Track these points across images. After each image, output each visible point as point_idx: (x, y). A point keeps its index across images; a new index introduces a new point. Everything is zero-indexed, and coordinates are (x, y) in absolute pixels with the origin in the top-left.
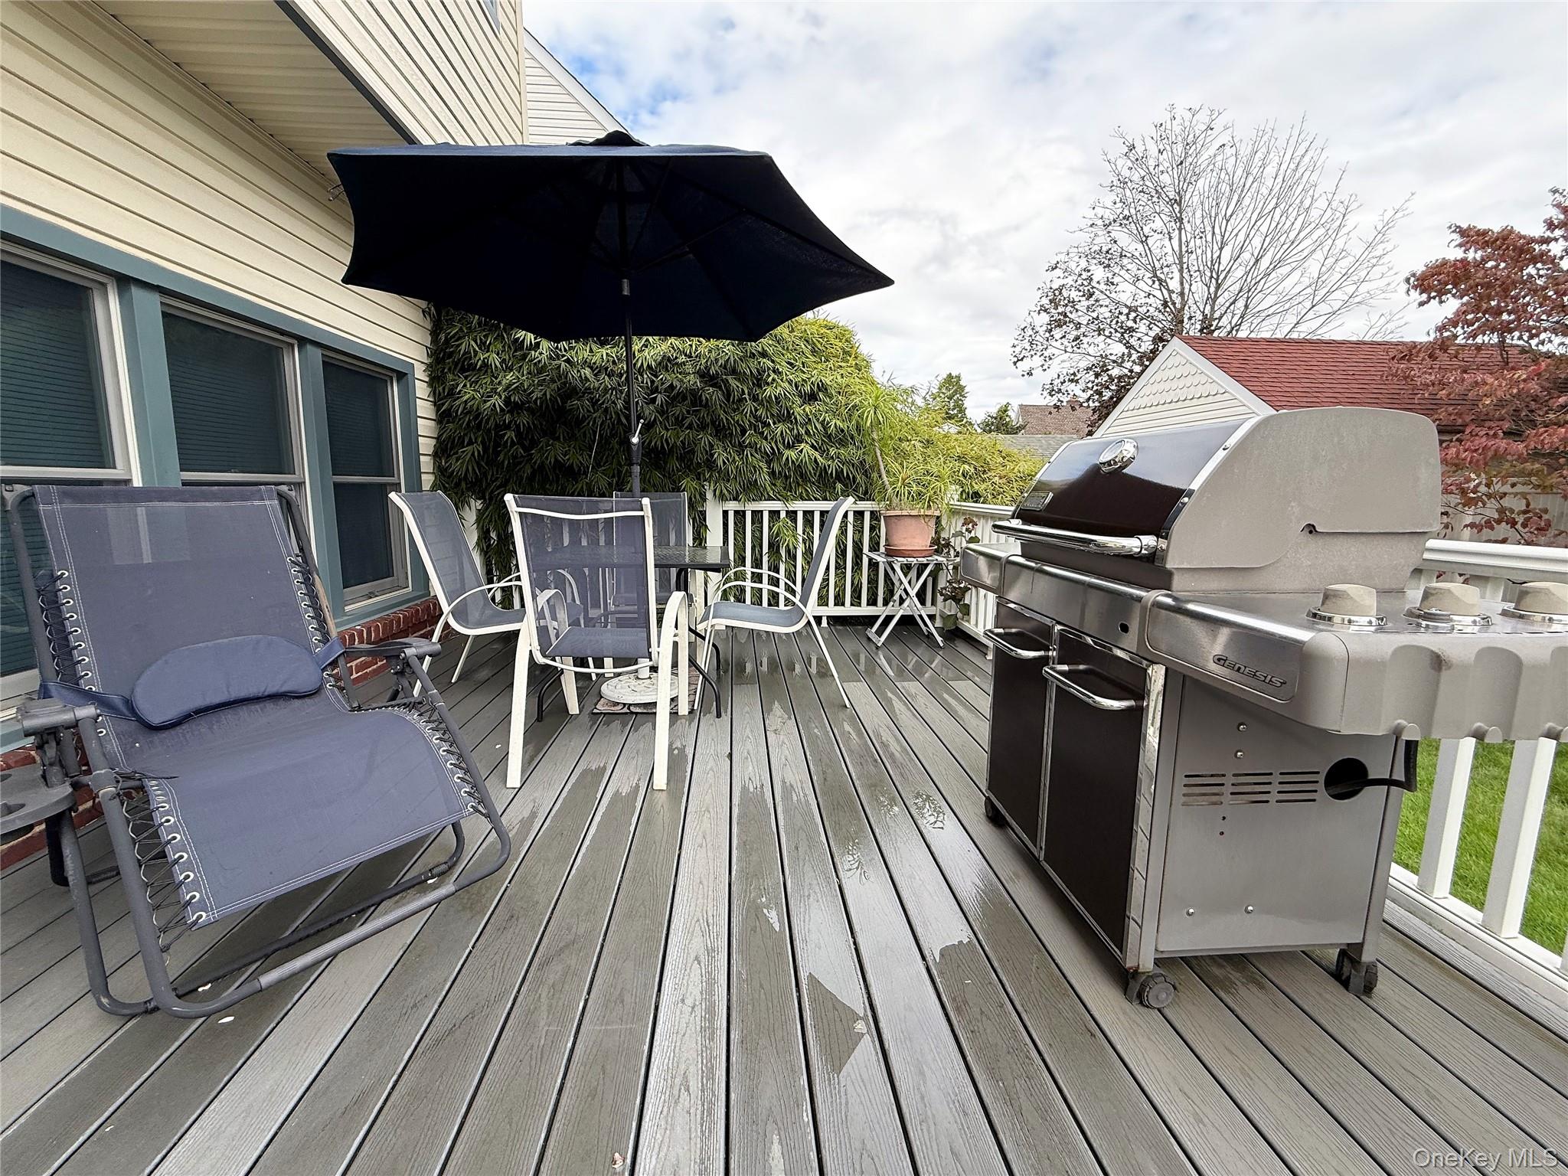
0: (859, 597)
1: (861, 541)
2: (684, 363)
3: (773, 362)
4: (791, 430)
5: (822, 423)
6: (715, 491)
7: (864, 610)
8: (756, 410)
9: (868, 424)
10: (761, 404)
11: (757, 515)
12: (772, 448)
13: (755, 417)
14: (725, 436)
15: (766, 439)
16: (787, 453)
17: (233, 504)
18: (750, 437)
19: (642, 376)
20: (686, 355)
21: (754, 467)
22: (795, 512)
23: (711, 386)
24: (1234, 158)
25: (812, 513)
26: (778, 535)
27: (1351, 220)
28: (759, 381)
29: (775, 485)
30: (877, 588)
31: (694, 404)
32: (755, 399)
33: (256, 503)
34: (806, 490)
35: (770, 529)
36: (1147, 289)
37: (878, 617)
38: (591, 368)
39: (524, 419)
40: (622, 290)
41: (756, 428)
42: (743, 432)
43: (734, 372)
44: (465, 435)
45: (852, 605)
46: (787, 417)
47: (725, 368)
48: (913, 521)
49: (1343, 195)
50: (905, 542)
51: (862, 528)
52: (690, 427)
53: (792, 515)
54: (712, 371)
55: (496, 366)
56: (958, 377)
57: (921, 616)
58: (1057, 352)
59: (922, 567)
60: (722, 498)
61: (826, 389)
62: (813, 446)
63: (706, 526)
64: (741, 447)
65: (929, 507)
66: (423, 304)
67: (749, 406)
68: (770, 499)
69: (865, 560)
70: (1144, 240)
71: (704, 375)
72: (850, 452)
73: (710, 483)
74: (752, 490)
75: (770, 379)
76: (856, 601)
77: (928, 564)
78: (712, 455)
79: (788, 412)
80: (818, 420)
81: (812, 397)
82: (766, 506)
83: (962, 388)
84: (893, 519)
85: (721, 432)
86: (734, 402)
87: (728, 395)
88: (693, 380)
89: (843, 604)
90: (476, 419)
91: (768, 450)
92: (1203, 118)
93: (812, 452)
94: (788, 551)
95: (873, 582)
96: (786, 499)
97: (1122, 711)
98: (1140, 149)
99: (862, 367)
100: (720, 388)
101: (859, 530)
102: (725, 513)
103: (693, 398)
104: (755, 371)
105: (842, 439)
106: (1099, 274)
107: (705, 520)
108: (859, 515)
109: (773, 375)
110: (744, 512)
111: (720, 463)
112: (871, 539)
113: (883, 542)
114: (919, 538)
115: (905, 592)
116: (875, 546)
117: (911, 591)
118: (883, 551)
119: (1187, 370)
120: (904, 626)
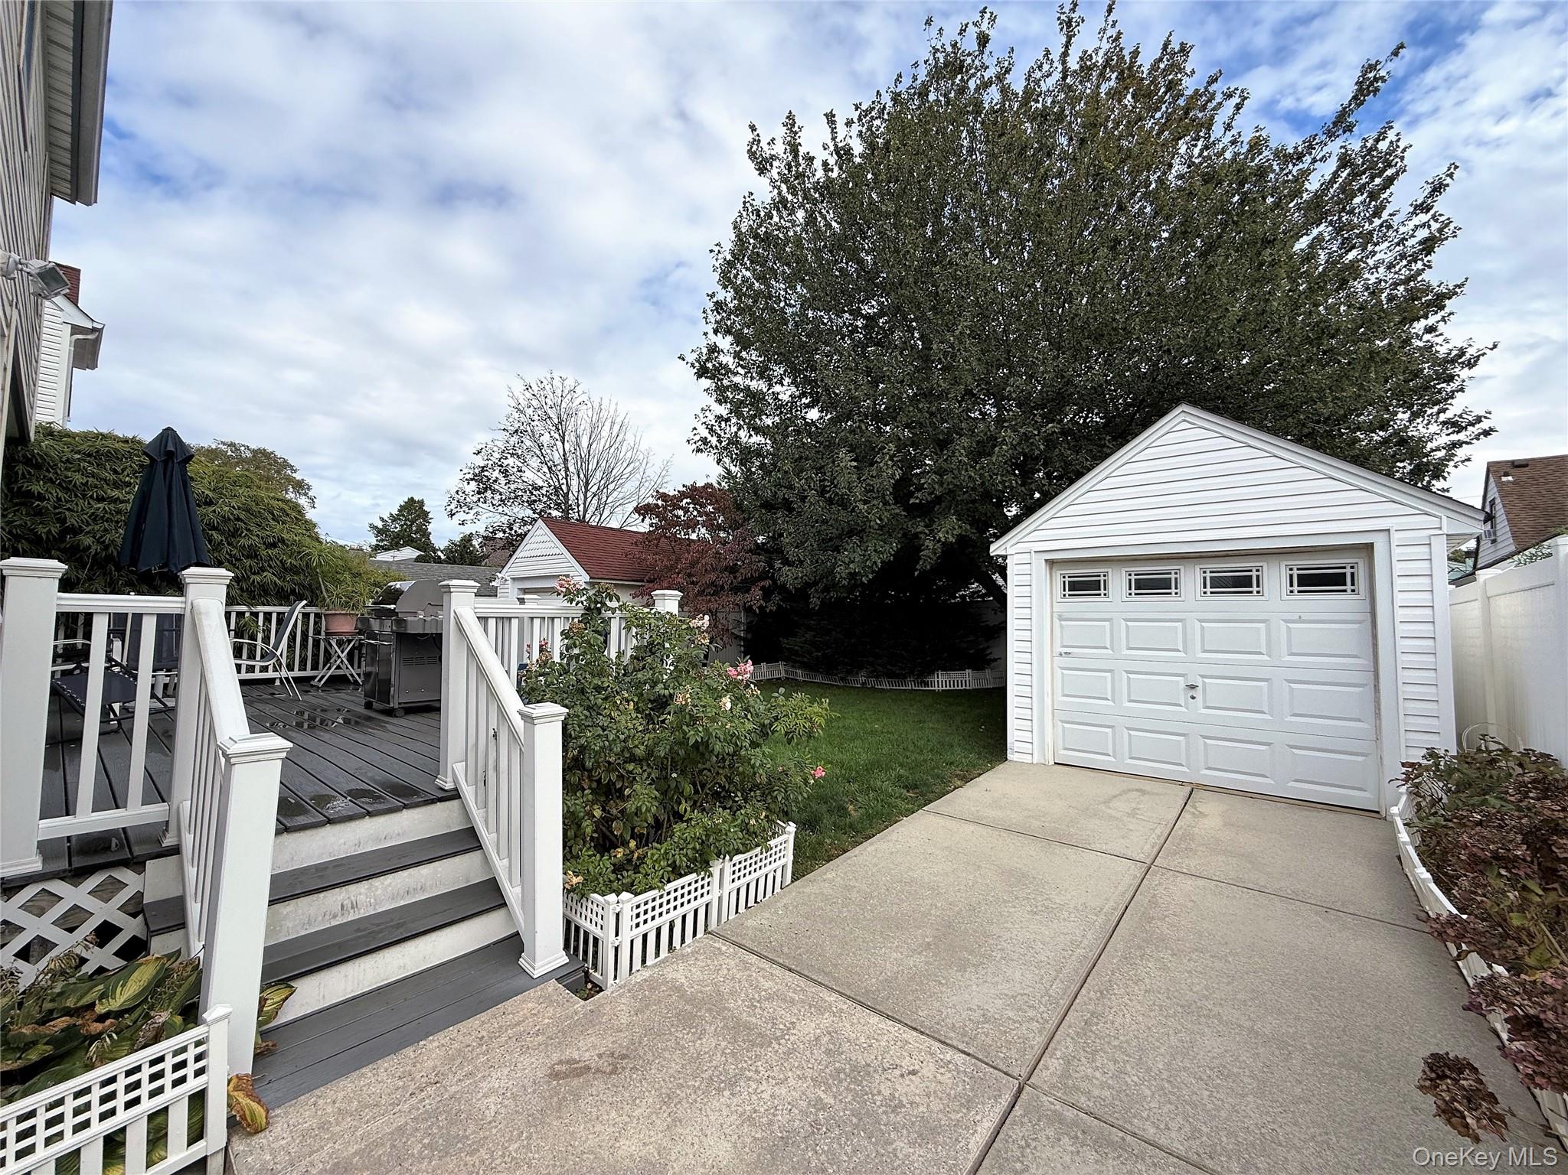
0: (305, 665)
1: (308, 631)
5: (281, 561)
7: (308, 673)
9: (314, 563)
13: (229, 555)
16: (253, 577)
22: (258, 613)
24: (590, 410)
25: (271, 613)
28: (234, 534)
30: (318, 659)
34: (267, 599)
37: (316, 677)
45: (300, 670)
46: (255, 556)
48: (343, 617)
50: (336, 628)
51: (309, 624)
53: (256, 615)
56: (421, 503)
57: (352, 675)
58: (484, 510)
59: (349, 641)
61: (284, 541)
62: (273, 574)
65: (353, 609)
67: (226, 549)
68: (238, 604)
69: (310, 640)
70: (539, 446)
72: (301, 579)
76: (303, 667)
77: (352, 640)
79: (256, 553)
80: (278, 559)
81: (273, 546)
82: (236, 609)
83: (427, 513)
84: (330, 616)
89: (293, 670)
91: (239, 575)
93: (272, 577)
94: (251, 636)
95: (315, 656)
96: (249, 605)
99: (310, 526)
105: (294, 569)
112: (314, 630)
113: (323, 629)
114: (345, 626)
115: (339, 657)
116: (317, 632)
117: (342, 656)
118: (323, 633)
119: (545, 538)
120: (338, 682)
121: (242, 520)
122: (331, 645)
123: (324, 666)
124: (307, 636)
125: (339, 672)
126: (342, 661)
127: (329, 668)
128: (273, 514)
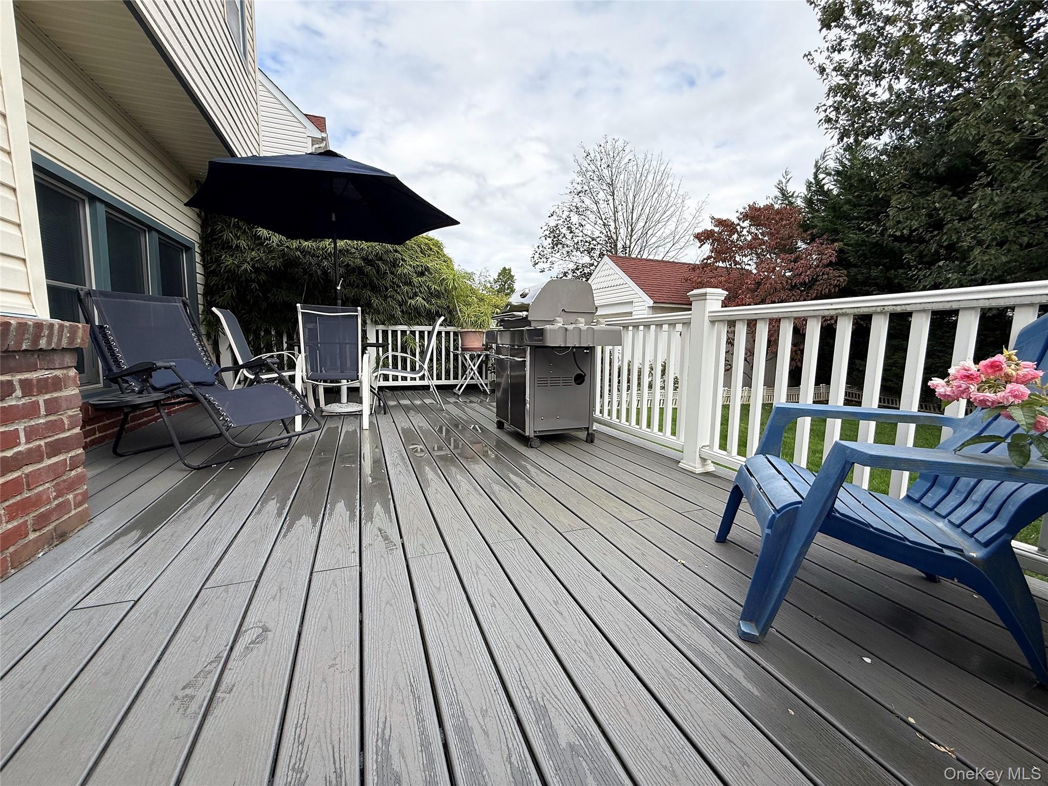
0: (449, 375)
1: (449, 345)
2: (354, 253)
3: (401, 255)
4: (412, 290)
5: (428, 287)
6: (372, 319)
7: (452, 382)
8: (393, 279)
9: (450, 287)
10: (396, 276)
11: (394, 333)
12: (402, 298)
13: (393, 282)
14: (376, 291)
15: (399, 293)
16: (410, 301)
17: (164, 304)
18: (390, 292)
19: (331, 258)
20: (354, 248)
21: (393, 307)
22: (415, 331)
23: (369, 265)
24: (636, 166)
25: (423, 332)
26: (406, 342)
27: (687, 203)
28: (394, 264)
29: (404, 317)
30: (458, 370)
31: (360, 274)
32: (392, 273)
33: (174, 304)
34: (420, 321)
35: (401, 339)
36: (600, 229)
37: (457, 385)
38: (300, 251)
39: (263, 277)
40: (331, 218)
41: (393, 287)
42: (387, 289)
43: (381, 259)
44: (226, 284)
45: (446, 379)
46: (410, 283)
47: (376, 256)
48: (473, 333)
49: (681, 192)
50: (469, 344)
51: (450, 340)
52: (357, 287)
53: (413, 333)
54: (370, 257)
55: (244, 248)
56: (510, 270)
57: (481, 384)
58: (557, 260)
59: (479, 356)
60: (376, 323)
61: (429, 270)
62: (423, 298)
63: (367, 338)
64: (386, 297)
65: (481, 327)
66: (197, 210)
67: (390, 277)
68: (401, 324)
69: (452, 355)
70: (596, 203)
71: (365, 259)
72: (442, 302)
73: (369, 315)
74: (392, 319)
75: (400, 265)
76: (448, 378)
77: (481, 355)
78: (371, 301)
79: (410, 281)
80: (425, 285)
81: (422, 274)
82: (400, 328)
83: (513, 277)
84: (464, 334)
85: (375, 289)
86: (382, 275)
87: (378, 271)
88: (359, 262)
89: (441, 379)
90: (232, 276)
91: (400, 299)
92: (620, 144)
93: (423, 301)
94: (411, 351)
95: (456, 368)
96: (409, 324)
97: (520, 361)
98: (592, 155)
99: (447, 261)
100: (374, 267)
101: (447, 340)
102: (377, 331)
103: (360, 271)
104: (392, 260)
105: (438, 295)
106: (575, 219)
107: (366, 335)
108: (448, 333)
109: (401, 262)
110: (387, 331)
111: (375, 305)
112: (454, 346)
113: (460, 345)
114: (476, 342)
115: (472, 369)
116: (456, 348)
117: (474, 369)
118: (460, 349)
119: (611, 272)
120: (472, 389)
121: (399, 253)
122: (466, 360)
123: (462, 377)
124: (449, 351)
125: (473, 382)
126: (474, 373)
127: (466, 379)
128: (421, 248)
